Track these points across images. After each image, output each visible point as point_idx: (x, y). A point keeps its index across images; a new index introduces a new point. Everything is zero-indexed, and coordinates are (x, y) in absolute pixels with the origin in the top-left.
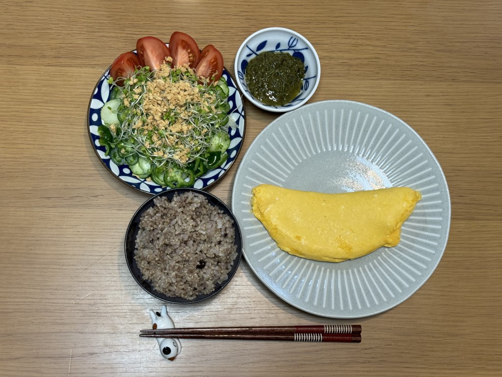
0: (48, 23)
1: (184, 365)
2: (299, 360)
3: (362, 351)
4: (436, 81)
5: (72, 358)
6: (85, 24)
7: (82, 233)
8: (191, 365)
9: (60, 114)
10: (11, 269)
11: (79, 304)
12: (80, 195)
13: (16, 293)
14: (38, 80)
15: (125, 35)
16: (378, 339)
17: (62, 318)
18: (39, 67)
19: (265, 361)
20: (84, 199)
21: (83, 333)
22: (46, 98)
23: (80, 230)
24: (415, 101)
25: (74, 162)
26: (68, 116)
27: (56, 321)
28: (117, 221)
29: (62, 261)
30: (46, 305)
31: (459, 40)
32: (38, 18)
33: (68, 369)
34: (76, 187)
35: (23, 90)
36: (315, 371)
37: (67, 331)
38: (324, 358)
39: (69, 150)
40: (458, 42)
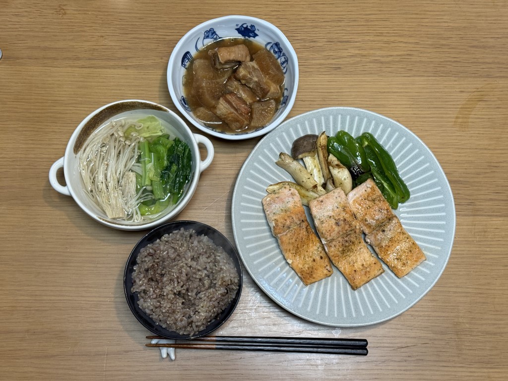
0: (81, 26)
4: (471, 77)
5: (107, 355)
6: (118, 26)
10: (47, 267)
13: (51, 291)
14: (72, 81)
15: (157, 37)
16: (414, 337)
18: (73, 69)
22: (80, 99)
24: (449, 97)
29: (97, 259)
30: (81, 303)
31: (493, 36)
32: (72, 21)
35: (58, 91)
40: (492, 38)
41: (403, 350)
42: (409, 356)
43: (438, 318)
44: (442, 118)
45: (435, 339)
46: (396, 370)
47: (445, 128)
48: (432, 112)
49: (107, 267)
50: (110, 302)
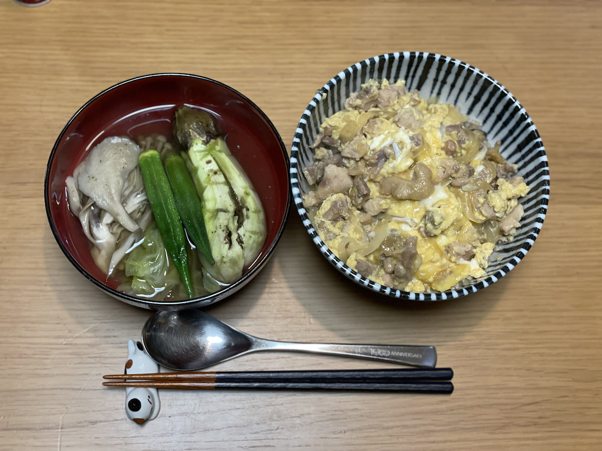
1: (243, 437)
2: (425, 425)
8: (253, 436)
11: (71, 344)
17: (47, 367)
19: (371, 428)
21: (79, 389)
27: (36, 372)
33: (56, 446)
36: (451, 441)
37: (53, 387)
38: (463, 421)
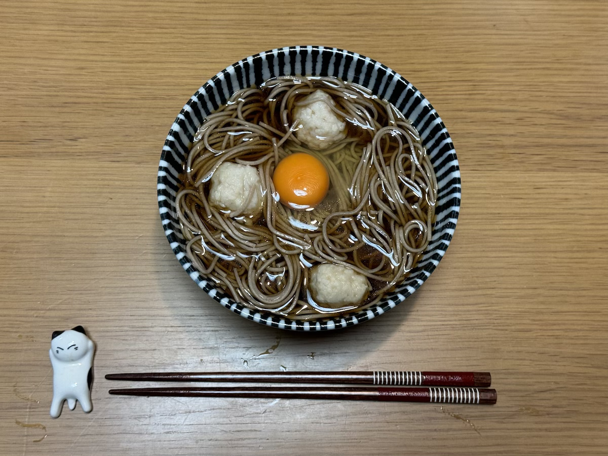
3: (535, 395)
5: (30, 408)
7: (51, 199)
9: (17, 7)
12: (47, 137)
16: (562, 374)
20: (55, 144)
23: (47, 194)
25: (38, 84)
26: (29, 10)
28: (111, 180)
29: (16, 244)
34: (40, 124)
39: (30, 65)
41: (542, 395)
42: (554, 407)
43: (601, 342)
44: (597, 16)
45: (596, 377)
46: (531, 430)
47: (601, 33)
48: (579, 7)
49: (33, 258)
50: (36, 317)
